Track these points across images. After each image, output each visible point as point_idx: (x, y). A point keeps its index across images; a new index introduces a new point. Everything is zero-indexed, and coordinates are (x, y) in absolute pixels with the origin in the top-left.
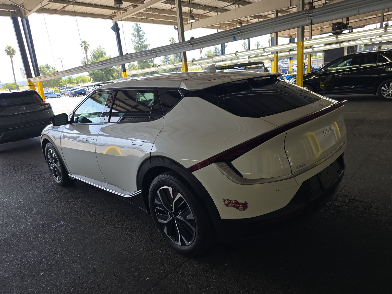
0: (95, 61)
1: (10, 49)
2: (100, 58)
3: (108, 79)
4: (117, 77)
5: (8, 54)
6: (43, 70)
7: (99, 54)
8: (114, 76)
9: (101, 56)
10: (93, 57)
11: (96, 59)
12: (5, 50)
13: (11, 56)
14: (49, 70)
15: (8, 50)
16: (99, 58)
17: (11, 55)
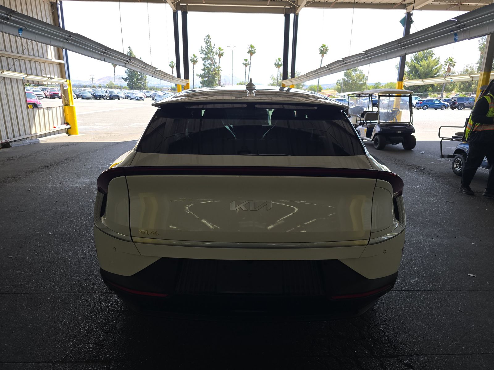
0: (415, 65)
1: (324, 48)
2: (423, 60)
3: (424, 90)
4: (438, 88)
5: (321, 53)
6: (349, 72)
7: (424, 55)
8: (436, 86)
9: (426, 59)
10: (413, 59)
11: (418, 62)
12: (319, 49)
13: (323, 56)
14: (356, 73)
15: (322, 49)
16: (421, 61)
17: (323, 54)
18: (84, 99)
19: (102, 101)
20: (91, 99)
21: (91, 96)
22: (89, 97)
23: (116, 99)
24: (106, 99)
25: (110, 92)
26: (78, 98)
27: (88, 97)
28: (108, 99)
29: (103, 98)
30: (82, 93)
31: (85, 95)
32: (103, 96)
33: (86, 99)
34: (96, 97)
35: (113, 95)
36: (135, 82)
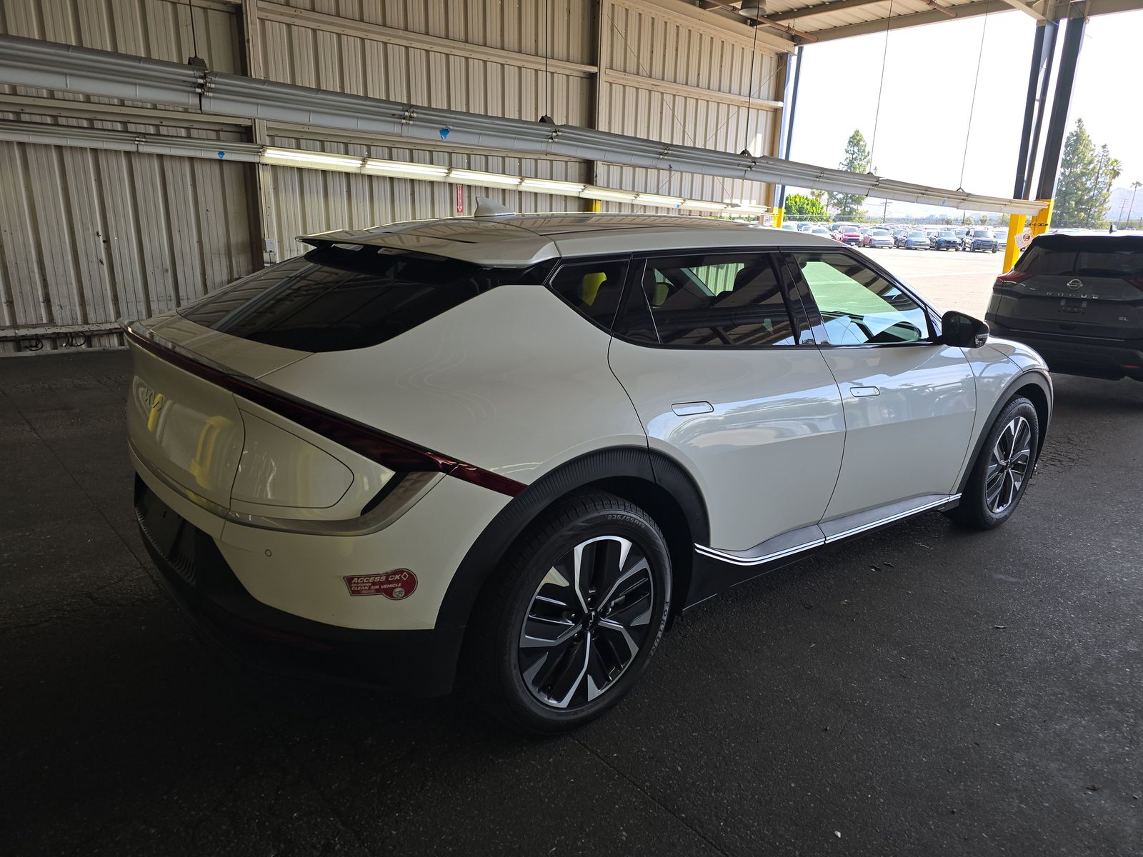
18: (910, 249)
19: (952, 254)
20: (926, 249)
21: (928, 242)
22: (922, 245)
23: (987, 249)
24: (964, 250)
25: (977, 234)
26: (898, 247)
27: (919, 245)
28: (968, 249)
29: (953, 247)
30: (911, 236)
31: (914, 239)
32: (954, 242)
33: (916, 249)
34: (939, 245)
35: (982, 241)
36: (1069, 209)
